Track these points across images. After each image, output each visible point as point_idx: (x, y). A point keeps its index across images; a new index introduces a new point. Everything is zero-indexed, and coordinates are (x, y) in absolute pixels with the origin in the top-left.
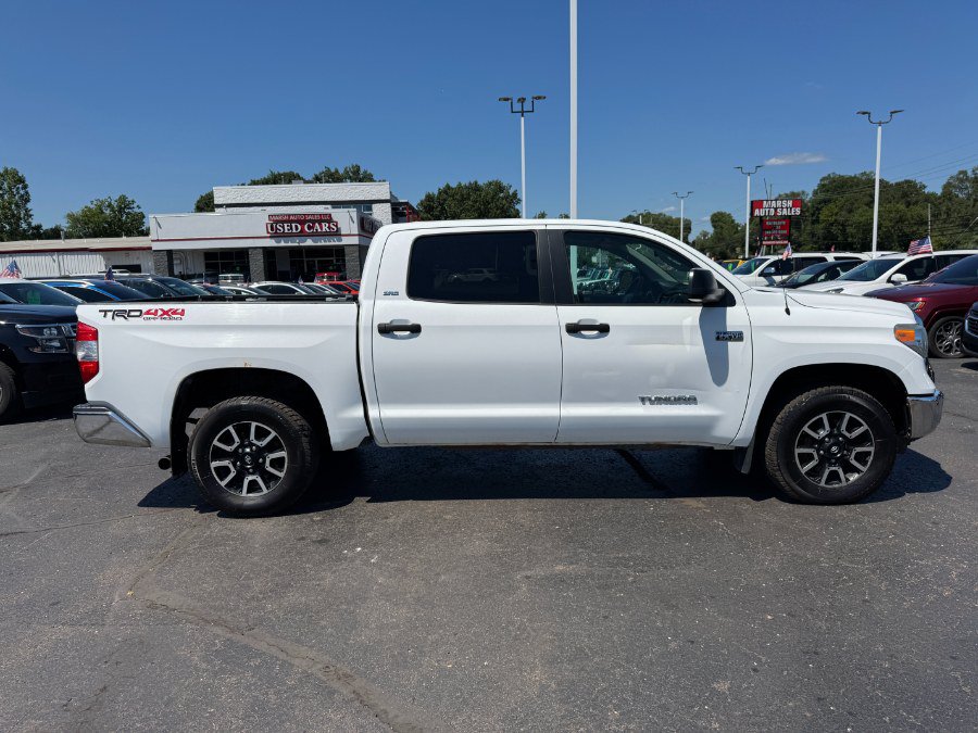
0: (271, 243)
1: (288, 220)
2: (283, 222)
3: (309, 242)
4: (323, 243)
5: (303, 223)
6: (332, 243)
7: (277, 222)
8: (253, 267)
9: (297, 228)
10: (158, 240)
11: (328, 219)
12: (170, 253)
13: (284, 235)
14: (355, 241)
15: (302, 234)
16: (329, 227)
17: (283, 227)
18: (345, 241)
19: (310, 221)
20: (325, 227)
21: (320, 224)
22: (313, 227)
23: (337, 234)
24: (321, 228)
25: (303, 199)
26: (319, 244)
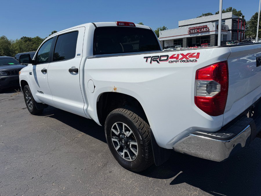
0: (189, 36)
1: (194, 29)
2: (192, 29)
3: (200, 35)
4: (204, 35)
5: (198, 29)
6: (207, 34)
7: (191, 30)
8: (183, 44)
9: (196, 31)
10: (161, 38)
11: (206, 27)
12: (163, 41)
13: (193, 33)
14: (214, 33)
15: (198, 33)
16: (206, 30)
17: (193, 31)
18: (211, 33)
19: (200, 28)
20: (205, 30)
21: (203, 29)
22: (201, 30)
23: (209, 31)
24: (203, 30)
25: (203, 22)
26: (203, 35)
